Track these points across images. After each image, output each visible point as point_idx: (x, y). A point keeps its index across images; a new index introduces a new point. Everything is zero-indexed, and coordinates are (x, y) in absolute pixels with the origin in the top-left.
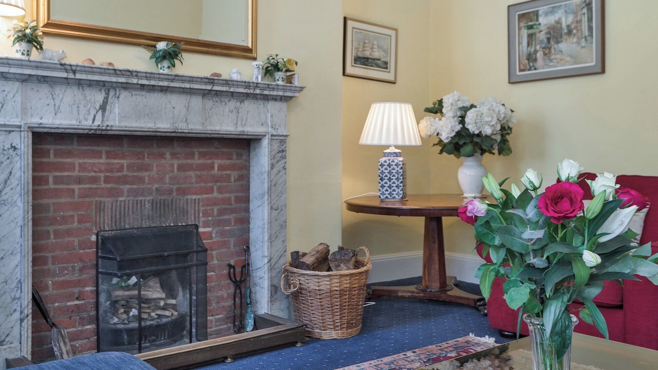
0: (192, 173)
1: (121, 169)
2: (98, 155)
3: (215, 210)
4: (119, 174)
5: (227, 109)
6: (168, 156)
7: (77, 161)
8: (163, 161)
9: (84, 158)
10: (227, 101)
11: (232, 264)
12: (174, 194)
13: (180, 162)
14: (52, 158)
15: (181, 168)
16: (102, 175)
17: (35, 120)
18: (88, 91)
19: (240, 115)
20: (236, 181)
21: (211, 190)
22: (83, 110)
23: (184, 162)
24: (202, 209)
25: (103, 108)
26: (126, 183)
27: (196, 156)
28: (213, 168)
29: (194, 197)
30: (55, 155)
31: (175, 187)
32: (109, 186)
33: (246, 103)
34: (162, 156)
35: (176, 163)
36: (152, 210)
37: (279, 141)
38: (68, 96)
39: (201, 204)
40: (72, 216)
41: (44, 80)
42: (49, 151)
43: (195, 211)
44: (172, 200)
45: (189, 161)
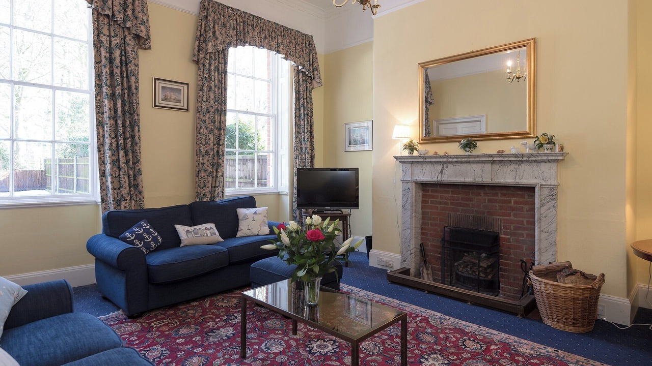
0: (497, 204)
1: (458, 199)
2: (448, 192)
3: (512, 227)
4: (457, 202)
5: (509, 170)
6: (482, 194)
7: (439, 195)
8: (480, 197)
9: (442, 193)
10: (508, 165)
11: (525, 261)
12: (486, 214)
13: (489, 198)
14: (430, 193)
15: (489, 201)
16: (449, 201)
17: (415, 178)
18: (435, 165)
19: (518, 173)
20: (527, 211)
21: (509, 215)
22: (433, 174)
23: (492, 198)
24: (503, 224)
25: (441, 172)
26: (460, 206)
27: (499, 195)
28: (510, 202)
29: (498, 217)
30: (432, 192)
31: (486, 211)
32: (453, 207)
33: (523, 165)
34: (479, 194)
35: (487, 198)
36: (474, 221)
37: (549, 188)
38: (428, 168)
39: (502, 222)
40: (437, 218)
41: (418, 162)
42: (429, 190)
43: (498, 225)
44: (484, 217)
45: (495, 198)
